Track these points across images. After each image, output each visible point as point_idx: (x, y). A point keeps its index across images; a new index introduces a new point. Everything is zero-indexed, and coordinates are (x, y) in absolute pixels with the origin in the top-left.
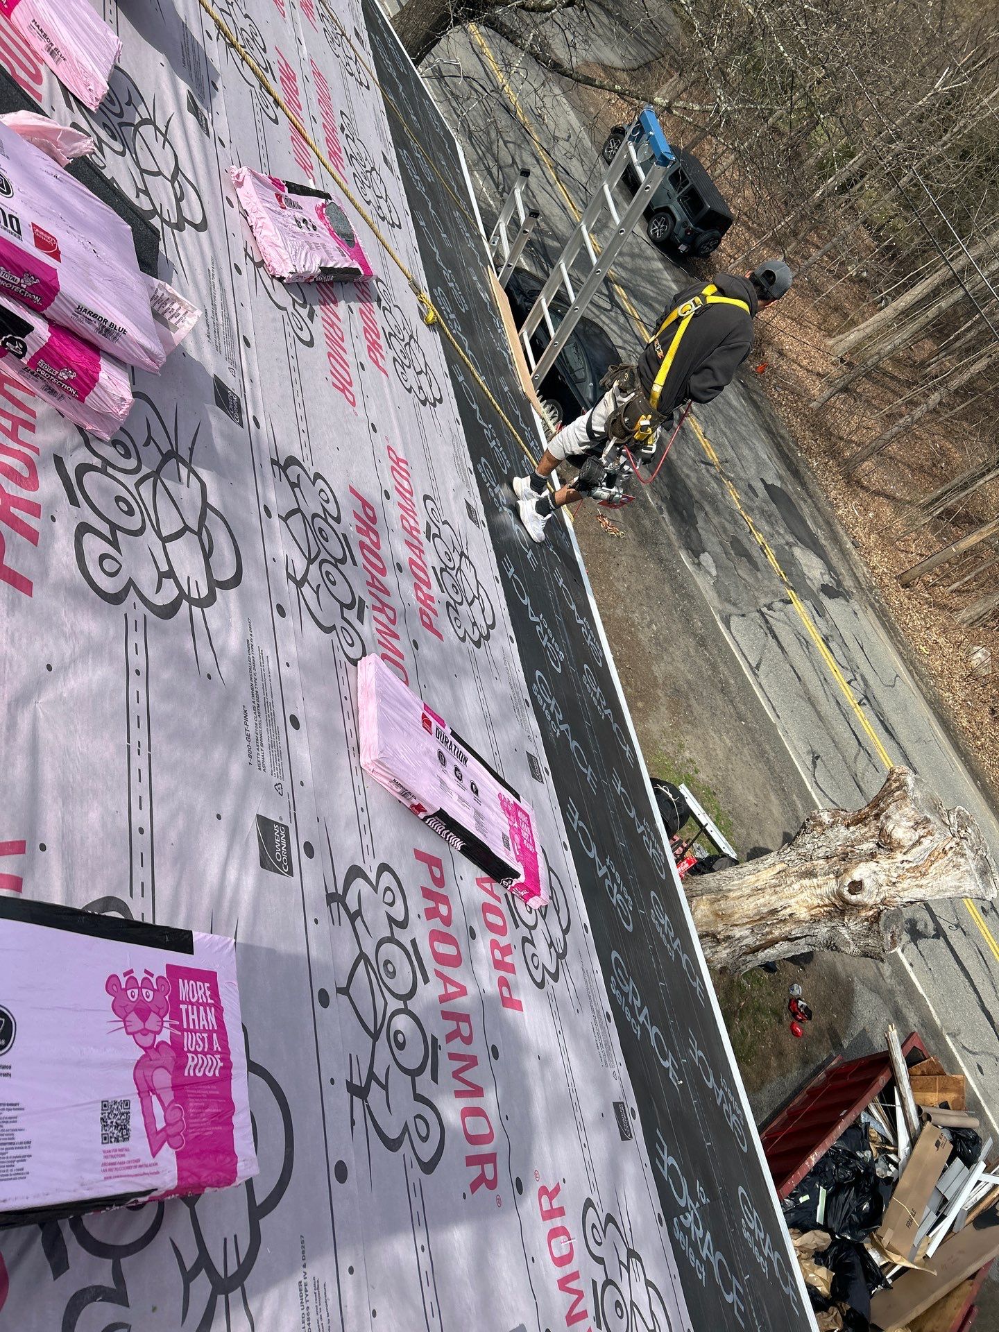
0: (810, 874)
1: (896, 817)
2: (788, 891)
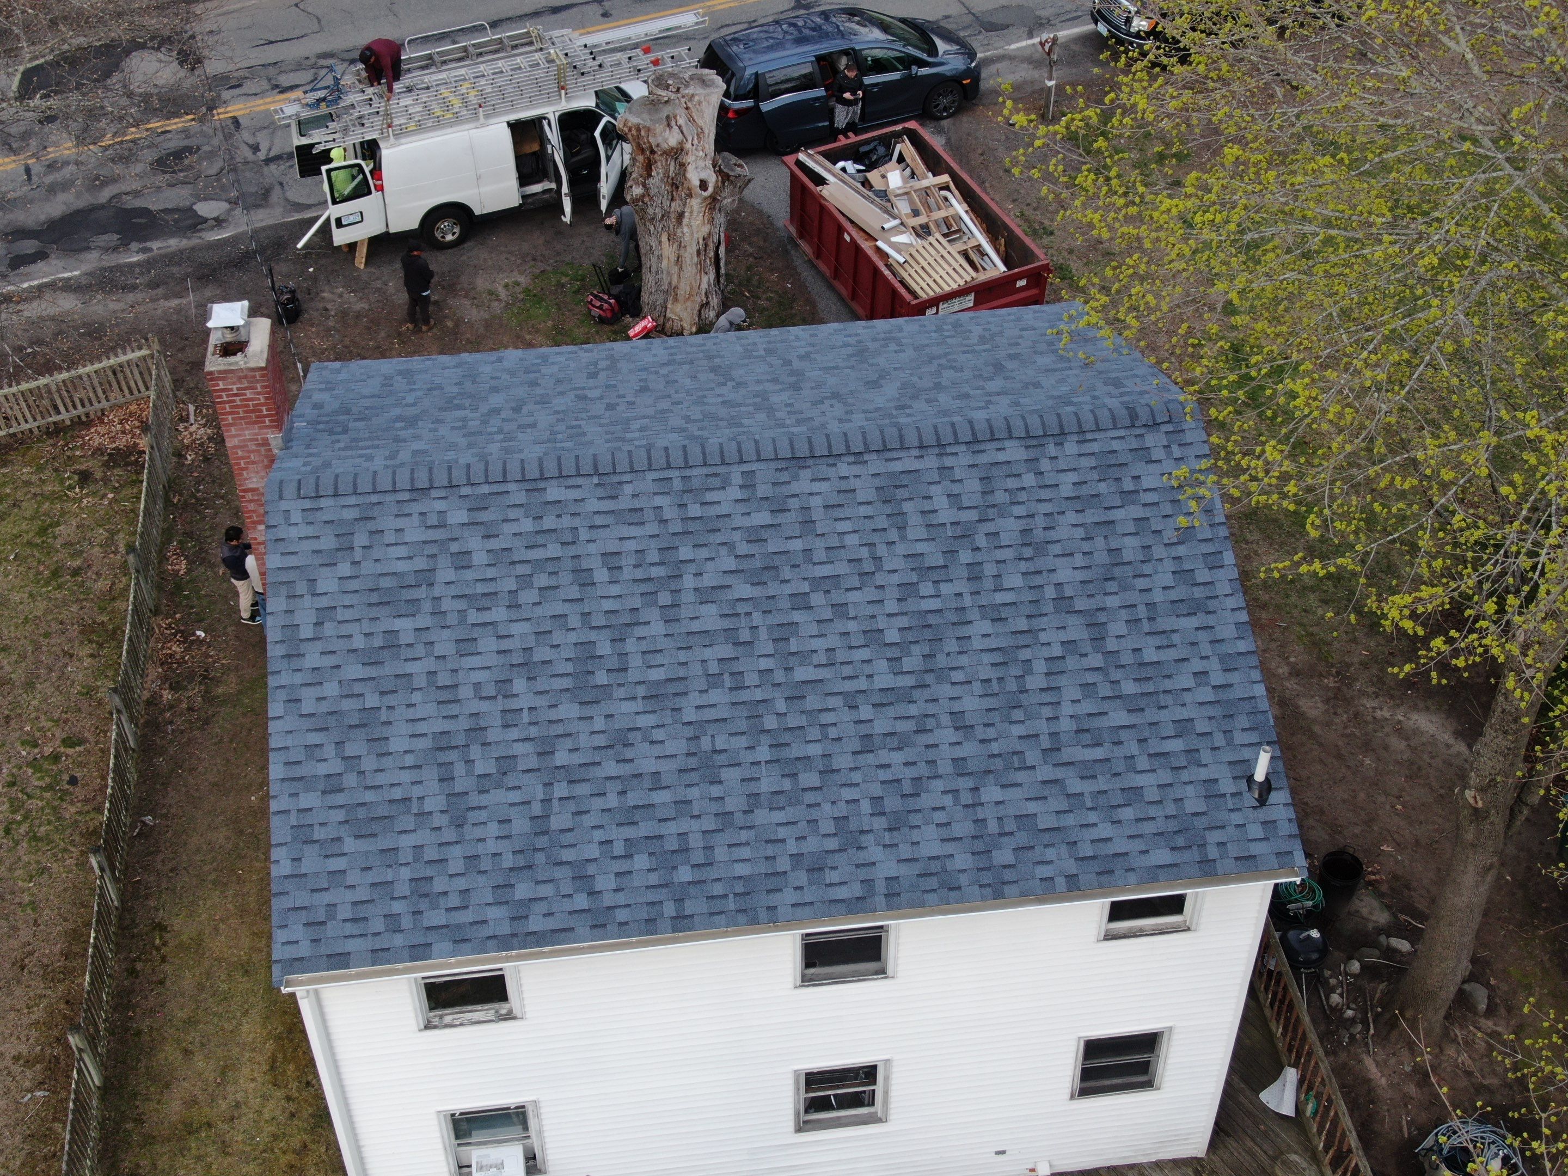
0: (681, 216)
1: (660, 140)
2: (687, 238)
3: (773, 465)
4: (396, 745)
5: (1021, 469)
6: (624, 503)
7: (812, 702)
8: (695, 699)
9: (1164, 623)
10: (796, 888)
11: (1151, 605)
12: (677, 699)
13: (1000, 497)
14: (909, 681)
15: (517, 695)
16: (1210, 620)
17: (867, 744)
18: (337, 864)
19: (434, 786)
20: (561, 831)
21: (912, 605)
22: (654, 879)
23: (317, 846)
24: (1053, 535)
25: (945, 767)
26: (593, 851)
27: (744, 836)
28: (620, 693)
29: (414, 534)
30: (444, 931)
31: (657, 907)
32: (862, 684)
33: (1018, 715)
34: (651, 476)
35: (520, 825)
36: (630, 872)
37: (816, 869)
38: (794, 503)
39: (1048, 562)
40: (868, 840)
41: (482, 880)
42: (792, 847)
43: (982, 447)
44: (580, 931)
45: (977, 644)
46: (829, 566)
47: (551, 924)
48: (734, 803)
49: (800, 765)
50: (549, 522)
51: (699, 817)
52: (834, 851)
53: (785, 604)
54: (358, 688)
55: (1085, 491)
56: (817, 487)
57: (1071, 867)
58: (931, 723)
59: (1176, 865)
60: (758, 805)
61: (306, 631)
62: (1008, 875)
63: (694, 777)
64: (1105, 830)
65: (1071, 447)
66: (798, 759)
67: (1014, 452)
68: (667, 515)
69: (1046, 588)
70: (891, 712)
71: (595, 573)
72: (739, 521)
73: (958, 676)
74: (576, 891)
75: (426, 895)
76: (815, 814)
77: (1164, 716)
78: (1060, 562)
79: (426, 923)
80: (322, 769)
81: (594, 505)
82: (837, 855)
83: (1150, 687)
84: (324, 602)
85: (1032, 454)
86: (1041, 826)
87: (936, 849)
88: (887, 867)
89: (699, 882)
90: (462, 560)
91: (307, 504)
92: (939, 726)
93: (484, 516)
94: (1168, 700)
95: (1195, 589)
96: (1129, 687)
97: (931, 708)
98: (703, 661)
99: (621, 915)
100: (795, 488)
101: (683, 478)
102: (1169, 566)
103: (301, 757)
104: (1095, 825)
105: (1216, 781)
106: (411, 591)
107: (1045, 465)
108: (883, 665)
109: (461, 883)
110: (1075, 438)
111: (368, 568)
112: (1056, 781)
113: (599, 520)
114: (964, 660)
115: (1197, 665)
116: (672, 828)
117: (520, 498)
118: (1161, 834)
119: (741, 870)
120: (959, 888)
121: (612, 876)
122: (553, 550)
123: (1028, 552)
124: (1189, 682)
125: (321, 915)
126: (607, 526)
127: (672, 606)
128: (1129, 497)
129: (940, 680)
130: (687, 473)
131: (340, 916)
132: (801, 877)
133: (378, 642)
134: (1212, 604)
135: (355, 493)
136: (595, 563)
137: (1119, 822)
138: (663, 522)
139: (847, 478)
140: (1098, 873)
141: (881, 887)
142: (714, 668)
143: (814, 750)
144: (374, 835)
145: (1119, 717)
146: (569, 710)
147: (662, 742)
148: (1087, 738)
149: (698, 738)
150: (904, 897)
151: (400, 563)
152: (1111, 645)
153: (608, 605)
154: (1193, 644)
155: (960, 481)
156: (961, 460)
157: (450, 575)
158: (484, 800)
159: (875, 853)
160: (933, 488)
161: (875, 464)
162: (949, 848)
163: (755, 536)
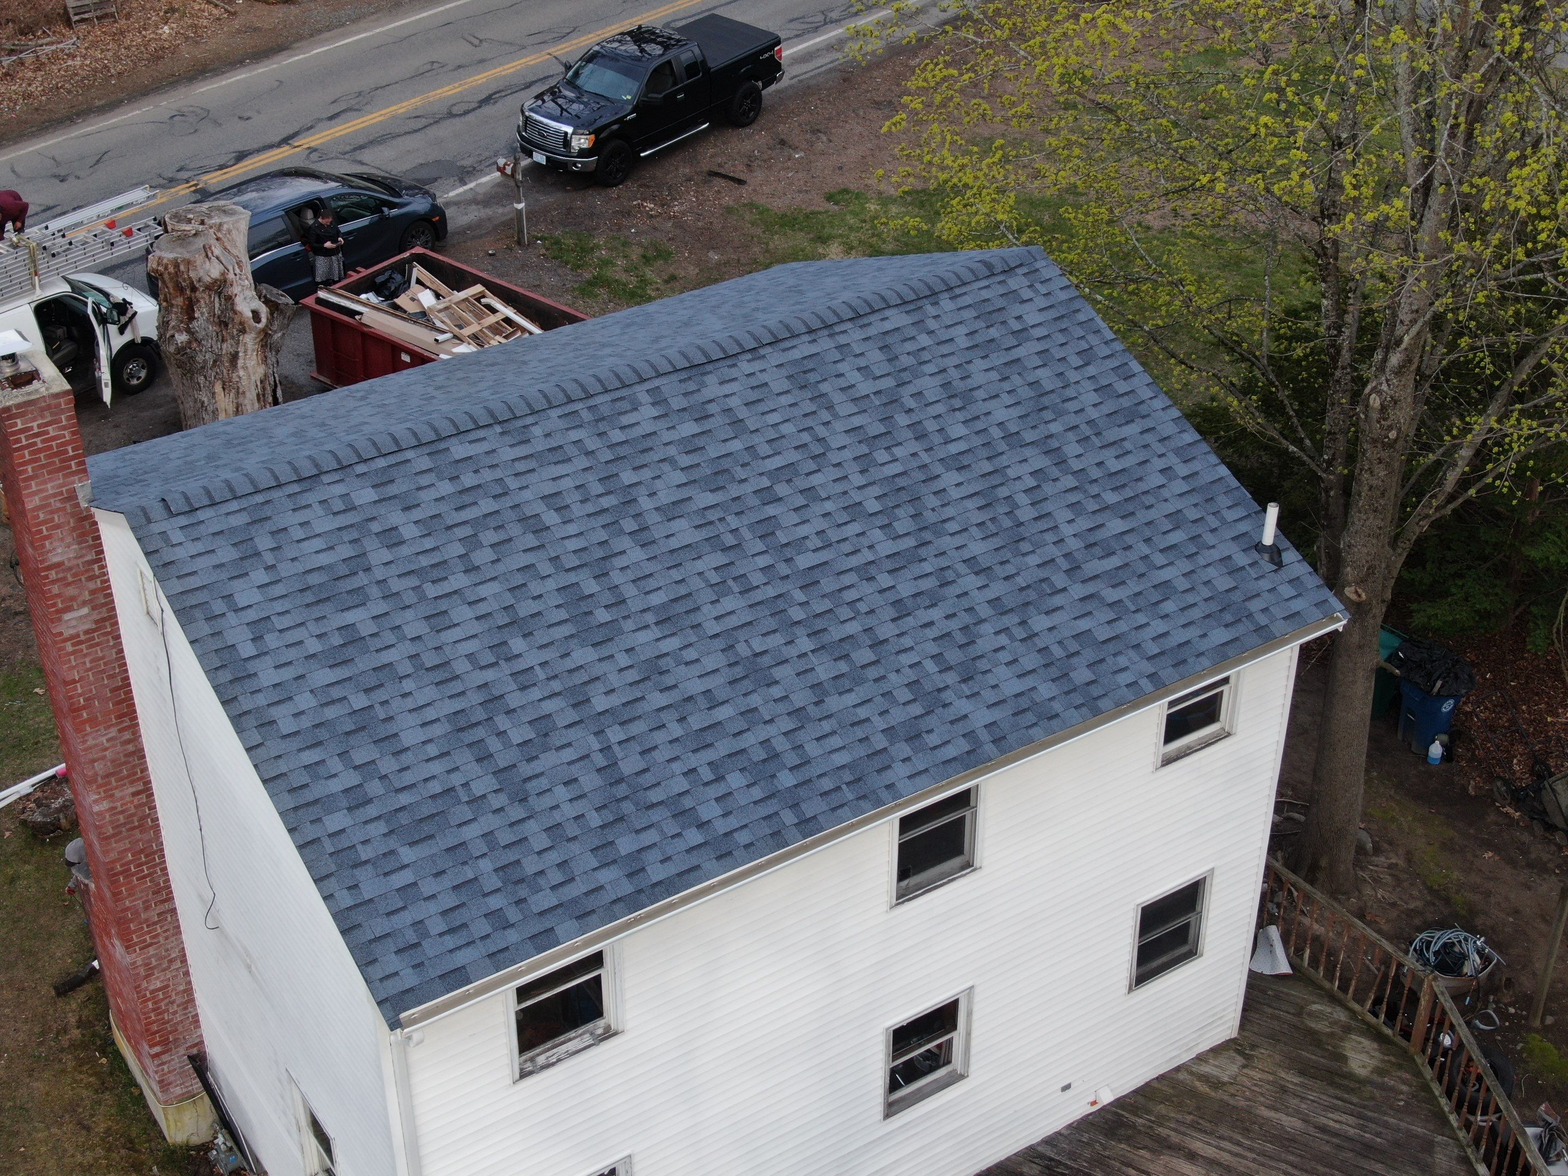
2: (244, 382)
3: (675, 377)
4: (410, 738)
5: (911, 332)
6: (539, 445)
7: (828, 584)
8: (709, 611)
9: (1112, 434)
10: (904, 761)
11: (1090, 423)
12: (692, 616)
13: (906, 361)
14: (910, 542)
15: (519, 656)
16: (1149, 423)
17: (901, 610)
18: (401, 879)
19: (476, 769)
20: (638, 774)
21: (876, 474)
22: (757, 793)
23: (369, 867)
24: (971, 383)
25: (985, 611)
26: (681, 784)
27: (827, 726)
28: (629, 625)
29: (325, 524)
30: (560, 911)
31: (775, 819)
32: (868, 556)
33: (1025, 547)
34: (554, 413)
35: (590, 781)
36: (730, 794)
37: (914, 738)
38: (712, 408)
39: (980, 408)
40: (948, 696)
41: (575, 848)
42: (880, 723)
43: (865, 321)
44: (707, 866)
45: (955, 494)
46: (777, 458)
47: (671, 870)
48: (801, 698)
49: (847, 646)
50: (468, 480)
51: (771, 721)
52: (922, 716)
53: (754, 501)
54: (336, 693)
55: (979, 338)
56: (727, 389)
57: (1149, 668)
58: (950, 575)
59: (1236, 639)
60: (827, 694)
61: (247, 650)
62: (1096, 691)
63: (747, 685)
64: (1159, 627)
65: (946, 304)
66: (841, 640)
67: (897, 319)
68: (591, 444)
69: (991, 430)
70: (907, 574)
71: (544, 517)
72: (667, 436)
73: (952, 527)
74: (683, 828)
75: (521, 881)
76: (885, 687)
77: (1153, 514)
78: (991, 405)
79: (536, 910)
80: (335, 786)
81: (508, 454)
82: (927, 718)
83: (1129, 493)
84: (252, 615)
85: (916, 317)
86: (1101, 639)
87: (1018, 686)
88: (981, 717)
89: (804, 783)
90: (391, 537)
91: (183, 521)
92: (959, 576)
93: (392, 490)
94: (1149, 500)
95: (1121, 400)
96: (1111, 498)
97: (943, 562)
98: (700, 574)
99: (743, 838)
100: (707, 393)
101: (589, 408)
102: (1088, 386)
103: (305, 779)
104: (1147, 624)
105: (1229, 557)
106: (348, 581)
107: (932, 324)
108: (877, 534)
109: (554, 857)
110: (946, 295)
111: (286, 569)
112: (1091, 596)
113: (521, 467)
114: (949, 512)
115: (1159, 464)
116: (749, 740)
117: (425, 463)
118: (1209, 616)
119: (841, 759)
120: (1057, 715)
121: (713, 802)
122: (487, 505)
123: (957, 403)
124: (1160, 480)
125: (412, 937)
126: (534, 470)
127: (641, 530)
128: (1021, 334)
129: (939, 534)
130: (591, 402)
131: (434, 931)
132: (904, 749)
133: (337, 640)
134: (1143, 409)
135: (235, 498)
136: (539, 507)
137: (1167, 616)
138: (589, 453)
139: (753, 374)
140: (1173, 666)
141: (984, 736)
142: (714, 578)
143: (853, 628)
144: (431, 837)
145: (1116, 526)
146: (582, 655)
147: (697, 660)
148: (1097, 551)
149: (732, 646)
150: (1011, 738)
151: (321, 556)
152: (1076, 465)
153: (573, 545)
154: (1145, 447)
155: (862, 354)
156: (854, 336)
157: (386, 555)
158: (536, 767)
159: (963, 706)
160: (842, 367)
161: (774, 357)
162: (1029, 682)
163: (691, 446)
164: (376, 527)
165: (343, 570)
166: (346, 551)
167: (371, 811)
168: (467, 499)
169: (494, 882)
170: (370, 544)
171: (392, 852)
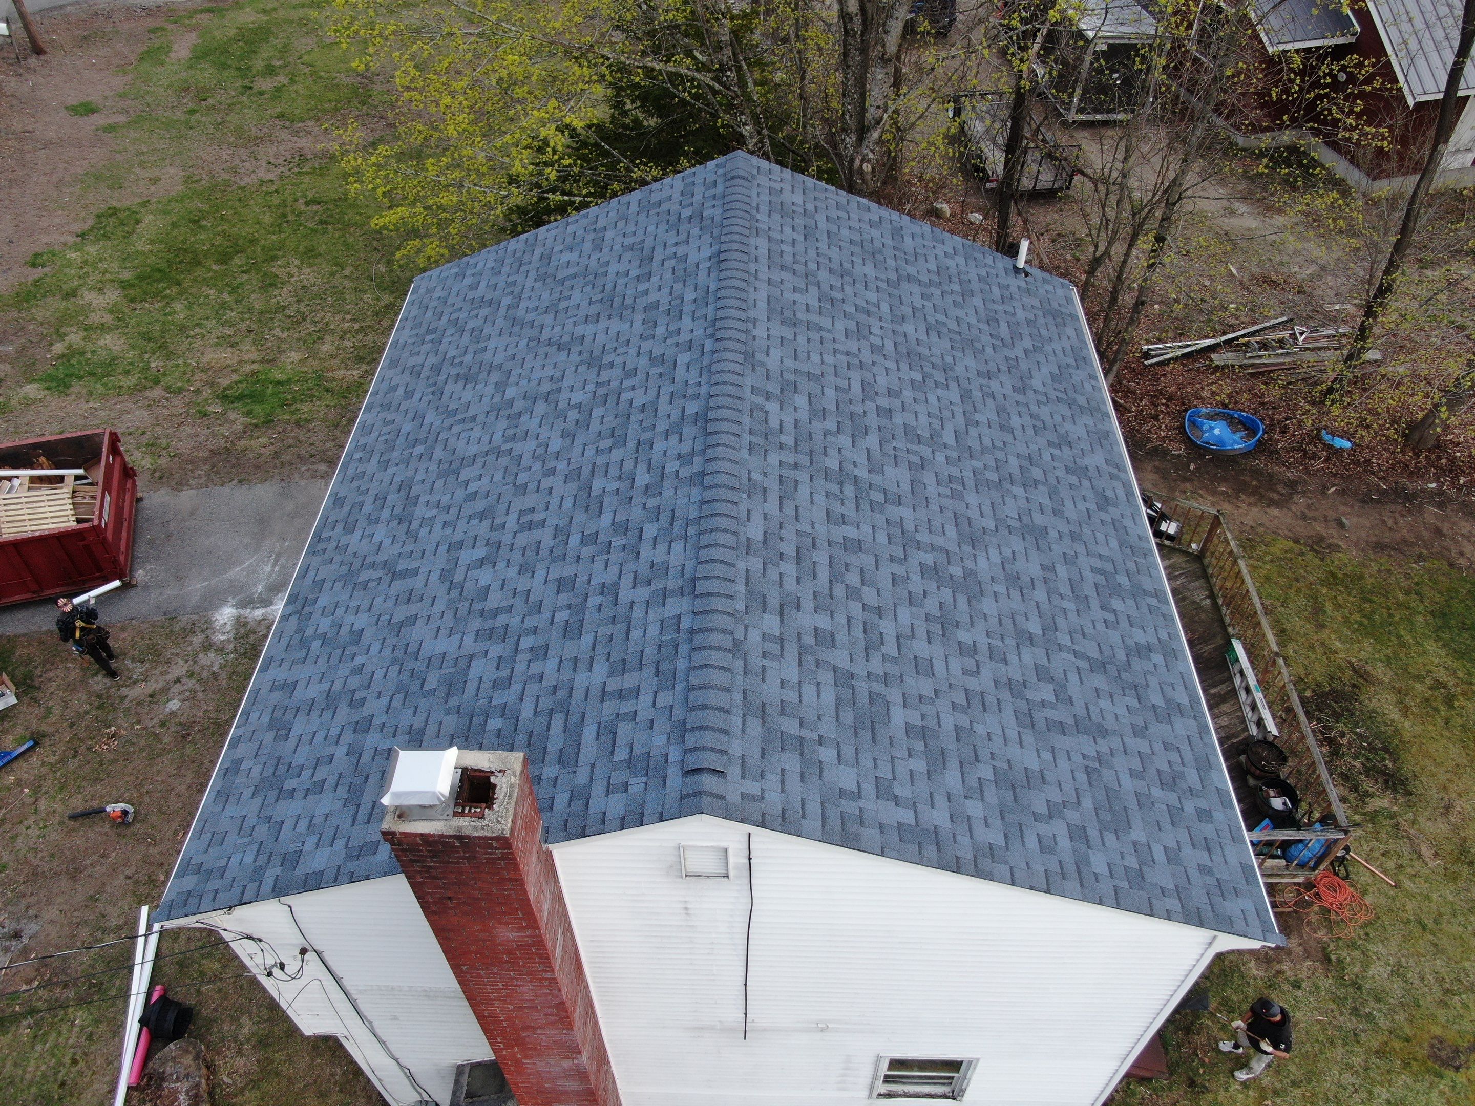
5: (776, 248)
6: (772, 485)
7: (973, 444)
8: (974, 515)
9: (908, 249)
11: (894, 248)
12: (974, 526)
13: (800, 269)
14: (954, 385)
15: (975, 643)
16: (907, 231)
21: (890, 355)
24: (835, 261)
25: (1020, 398)
27: (1087, 531)
28: (970, 564)
29: (790, 670)
30: (1203, 773)
32: (958, 410)
33: (978, 345)
37: (1107, 500)
38: (789, 376)
39: (858, 274)
40: (1080, 462)
42: (1092, 506)
45: (922, 337)
46: (853, 383)
48: (1062, 526)
49: (1027, 475)
50: (788, 550)
51: (1076, 554)
52: (1091, 484)
53: (886, 422)
54: (973, 782)
55: (800, 229)
56: (774, 357)
57: (1084, 373)
58: (987, 390)
59: (1075, 329)
60: (1062, 512)
61: (906, 816)
62: (1093, 404)
63: (1043, 543)
64: (1057, 347)
65: (761, 217)
66: (1022, 474)
68: (788, 459)
69: (879, 285)
70: (980, 406)
71: (847, 535)
77: (976, 285)
78: (858, 269)
79: (1199, 787)
81: (772, 509)
82: (1094, 484)
83: (956, 280)
84: (869, 788)
86: (1058, 373)
90: (824, 638)
91: (735, 770)
92: (989, 387)
93: (773, 603)
94: (964, 277)
95: (884, 225)
96: (956, 288)
97: (976, 384)
98: (939, 495)
100: (773, 368)
102: (865, 226)
104: (1054, 349)
106: (858, 696)
107: (775, 235)
108: (942, 393)
110: (754, 211)
112: (1025, 352)
113: (790, 511)
114: (936, 351)
115: (940, 253)
116: (1088, 575)
119: (1114, 543)
122: (820, 558)
123: (849, 279)
124: (952, 262)
125: (1212, 881)
126: (796, 506)
127: (885, 494)
128: (808, 214)
129: (953, 369)
132: (1114, 511)
133: (919, 745)
134: (896, 225)
136: (837, 530)
138: (796, 466)
139: (768, 335)
140: (1085, 364)
142: (946, 491)
143: (1014, 461)
145: (978, 302)
146: (988, 607)
147: (1013, 552)
151: (824, 697)
152: (924, 279)
153: (882, 539)
154: (924, 246)
155: (782, 280)
157: (842, 654)
159: (1089, 462)
163: (819, 412)
164: (809, 640)
165: (846, 693)
166: (826, 677)
167: (1093, 833)
168: (807, 565)
169: (1172, 798)
170: (825, 654)
171: (1135, 844)
